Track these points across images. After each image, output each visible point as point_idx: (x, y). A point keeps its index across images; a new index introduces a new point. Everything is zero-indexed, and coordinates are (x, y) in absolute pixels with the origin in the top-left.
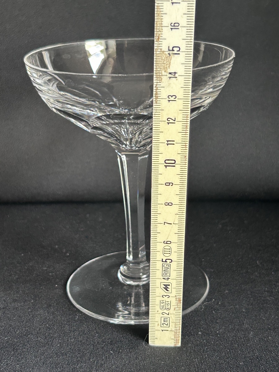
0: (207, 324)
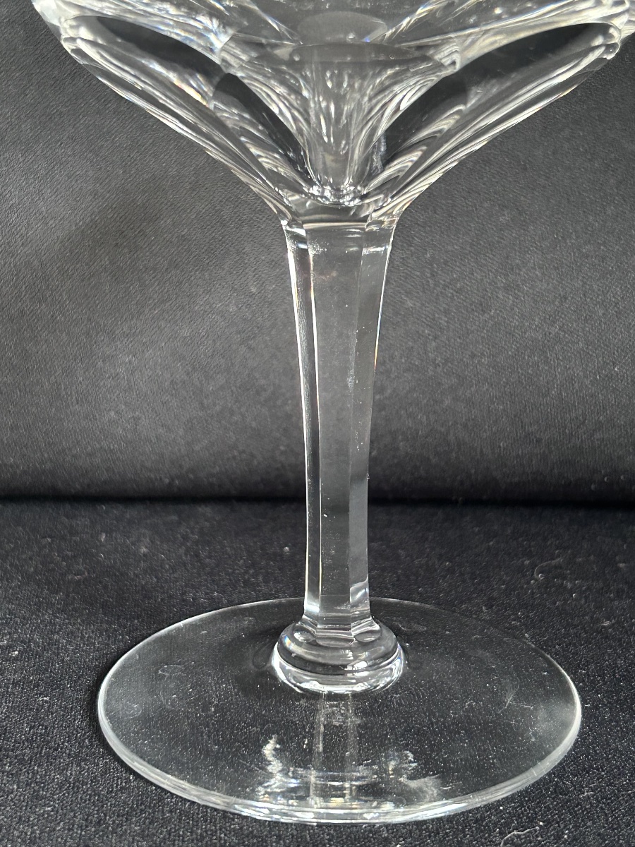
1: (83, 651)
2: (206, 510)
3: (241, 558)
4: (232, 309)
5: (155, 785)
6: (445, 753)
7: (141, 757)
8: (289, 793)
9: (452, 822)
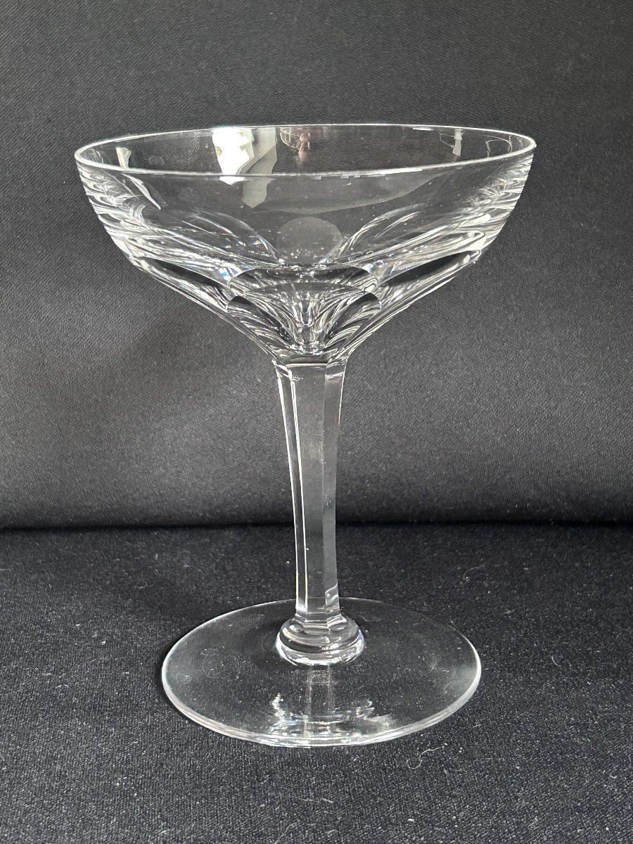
0: (429, 798)
1: (149, 640)
2: (230, 534)
3: (256, 570)
4: (245, 394)
5: (202, 726)
6: (388, 702)
7: (192, 709)
8: (291, 730)
9: (390, 745)
